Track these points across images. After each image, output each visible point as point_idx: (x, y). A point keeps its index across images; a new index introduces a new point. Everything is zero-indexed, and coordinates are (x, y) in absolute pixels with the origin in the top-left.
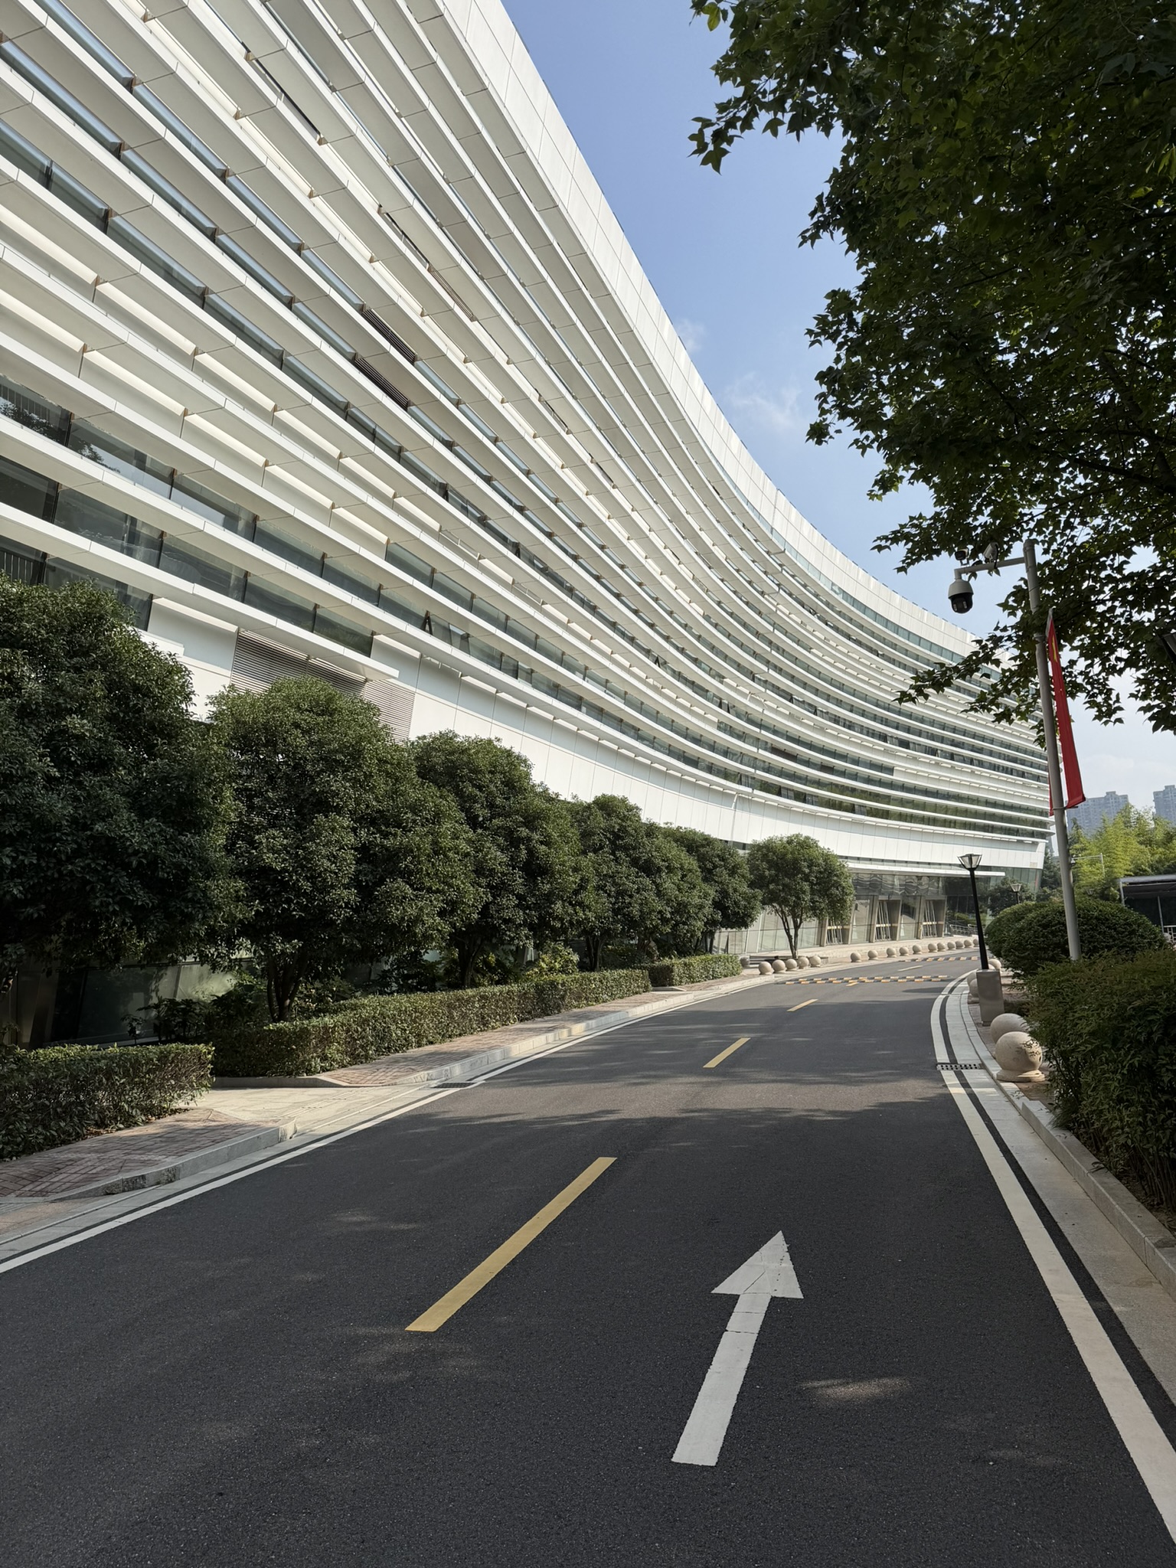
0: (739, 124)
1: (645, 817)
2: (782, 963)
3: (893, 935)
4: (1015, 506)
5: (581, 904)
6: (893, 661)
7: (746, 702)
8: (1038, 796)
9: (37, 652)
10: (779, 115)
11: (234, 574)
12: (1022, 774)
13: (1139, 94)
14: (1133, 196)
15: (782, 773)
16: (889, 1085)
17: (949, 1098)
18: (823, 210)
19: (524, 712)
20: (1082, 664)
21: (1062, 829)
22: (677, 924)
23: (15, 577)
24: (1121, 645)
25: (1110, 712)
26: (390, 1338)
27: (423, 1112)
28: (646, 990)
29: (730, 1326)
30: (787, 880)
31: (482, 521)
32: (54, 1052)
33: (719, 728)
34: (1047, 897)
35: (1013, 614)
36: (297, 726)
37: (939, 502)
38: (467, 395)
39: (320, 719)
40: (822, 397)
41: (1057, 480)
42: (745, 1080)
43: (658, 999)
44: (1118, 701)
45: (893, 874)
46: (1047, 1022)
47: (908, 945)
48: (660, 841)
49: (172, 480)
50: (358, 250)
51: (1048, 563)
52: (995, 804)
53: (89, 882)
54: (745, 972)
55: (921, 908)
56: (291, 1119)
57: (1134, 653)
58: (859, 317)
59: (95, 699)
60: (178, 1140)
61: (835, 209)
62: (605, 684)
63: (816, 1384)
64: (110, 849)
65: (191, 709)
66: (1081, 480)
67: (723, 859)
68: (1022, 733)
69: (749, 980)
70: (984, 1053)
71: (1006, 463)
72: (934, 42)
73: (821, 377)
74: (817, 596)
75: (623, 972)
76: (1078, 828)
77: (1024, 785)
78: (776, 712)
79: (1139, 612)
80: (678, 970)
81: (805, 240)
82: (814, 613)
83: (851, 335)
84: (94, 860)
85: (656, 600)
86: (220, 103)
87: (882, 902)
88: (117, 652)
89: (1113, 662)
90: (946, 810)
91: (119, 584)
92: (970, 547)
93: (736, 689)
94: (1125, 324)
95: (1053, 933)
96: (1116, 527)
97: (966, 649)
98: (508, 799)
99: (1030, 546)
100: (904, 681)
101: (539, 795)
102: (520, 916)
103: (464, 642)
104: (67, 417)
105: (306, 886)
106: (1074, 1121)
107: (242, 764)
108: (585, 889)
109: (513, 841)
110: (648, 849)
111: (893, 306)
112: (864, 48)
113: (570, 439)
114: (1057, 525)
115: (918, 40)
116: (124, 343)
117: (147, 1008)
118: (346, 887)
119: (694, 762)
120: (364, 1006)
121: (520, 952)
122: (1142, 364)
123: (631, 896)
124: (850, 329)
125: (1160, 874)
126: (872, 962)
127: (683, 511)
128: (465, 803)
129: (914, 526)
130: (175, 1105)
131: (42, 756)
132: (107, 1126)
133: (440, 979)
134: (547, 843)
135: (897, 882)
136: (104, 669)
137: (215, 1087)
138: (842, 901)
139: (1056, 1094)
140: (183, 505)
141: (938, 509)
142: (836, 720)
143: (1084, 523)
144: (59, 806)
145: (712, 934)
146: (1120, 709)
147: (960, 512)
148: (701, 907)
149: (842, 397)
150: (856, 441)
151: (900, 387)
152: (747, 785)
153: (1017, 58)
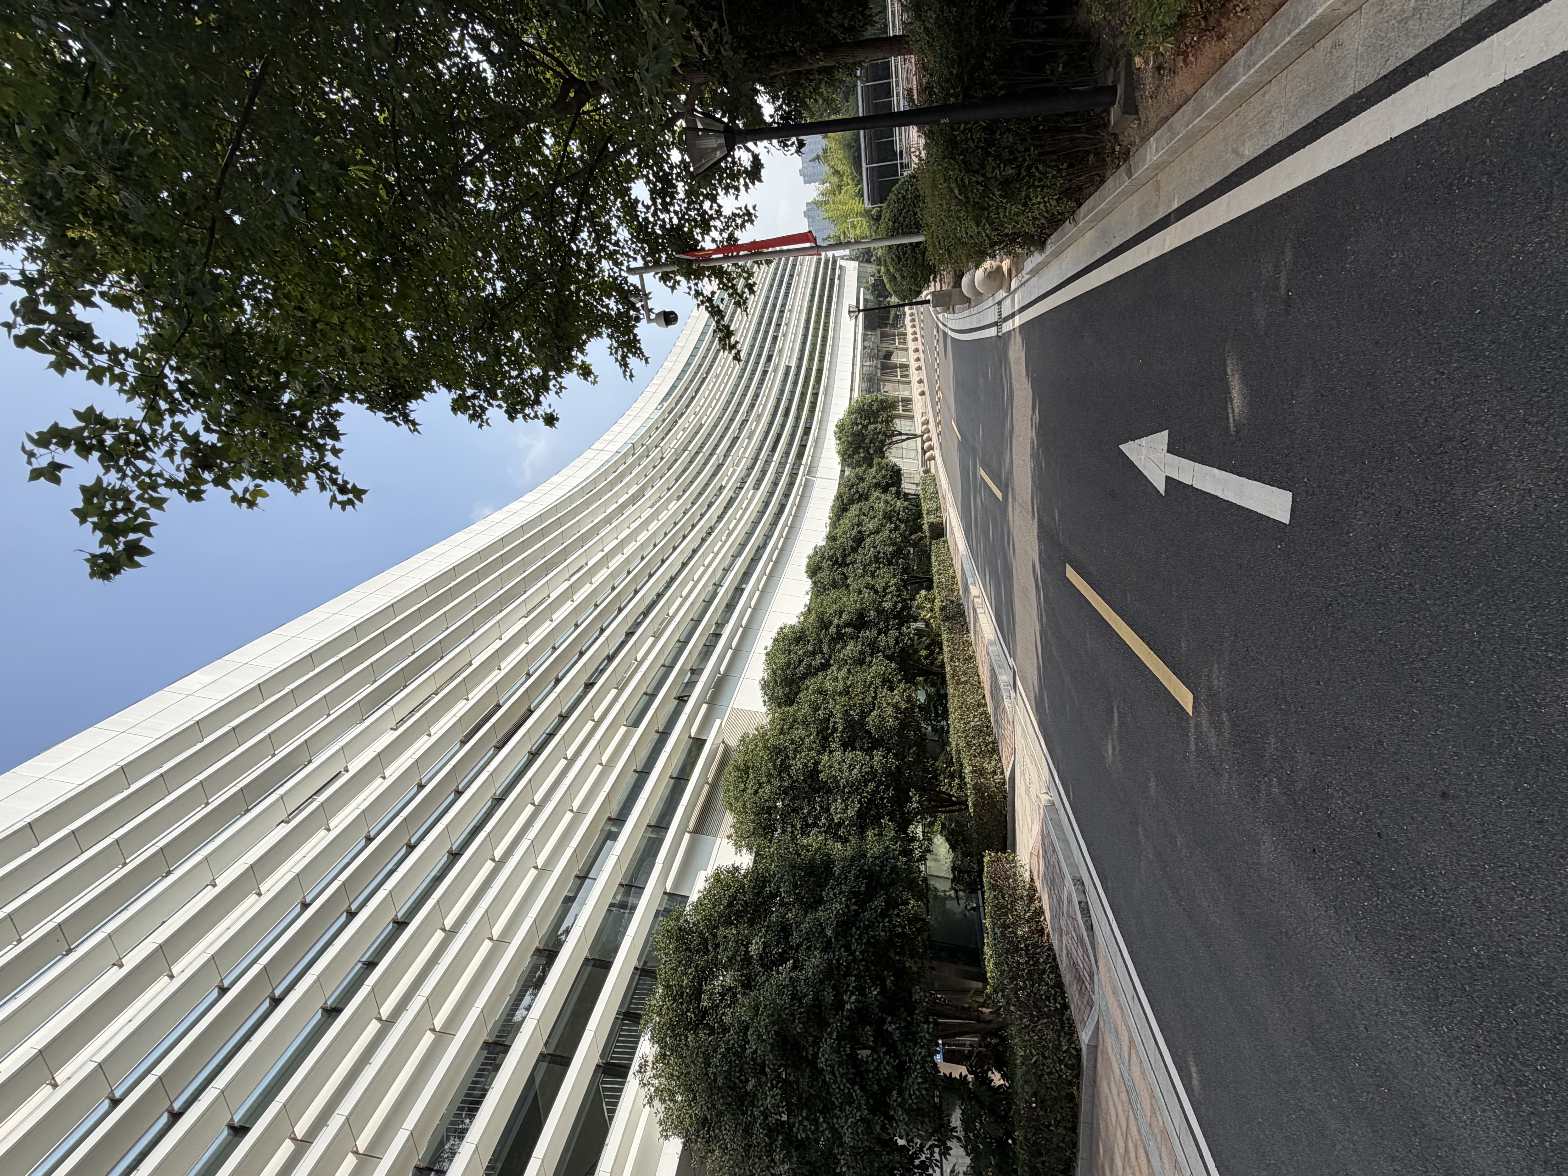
0: (334, 476)
1: (821, 542)
2: (926, 445)
3: (905, 367)
4: (603, 282)
5: (885, 589)
6: (711, 366)
7: (739, 469)
8: (807, 265)
9: (705, 975)
10: (328, 447)
11: (649, 835)
12: (791, 276)
13: (313, 193)
14: (386, 198)
15: (790, 444)
16: (1012, 369)
17: (1022, 327)
18: (395, 417)
19: (746, 629)
20: (714, 234)
21: (830, 247)
22: (899, 519)
23: (651, 990)
24: (701, 207)
25: (749, 214)
26: (1198, 726)
27: (1033, 702)
28: (945, 542)
29: (1188, 482)
30: (867, 441)
31: (610, 658)
32: (990, 966)
33: (758, 489)
34: (879, 260)
35: (678, 282)
36: (756, 792)
37: (599, 334)
38: (523, 668)
39: (751, 776)
40: (526, 417)
41: (585, 252)
42: (1011, 472)
43: (953, 534)
44: (740, 209)
45: (862, 366)
46: (969, 257)
47: (912, 356)
48: (839, 531)
49: (582, 878)
50: (422, 744)
51: (643, 258)
52: (813, 295)
53: (868, 940)
54: (933, 471)
55: (886, 346)
56: (1038, 796)
57: (706, 196)
58: (470, 392)
59: (738, 933)
60: (1053, 880)
61: (395, 408)
62: (726, 571)
63: (1231, 421)
64: (845, 925)
65: (745, 866)
66: (584, 235)
67: (852, 486)
68: (762, 275)
69: (938, 467)
70: (990, 302)
71: (573, 288)
72: (277, 338)
73: (512, 418)
74: (664, 420)
75: (933, 558)
76: (829, 237)
77: (799, 275)
78: (746, 449)
79: (678, 194)
80: (932, 519)
81: (416, 430)
82: (676, 422)
83: (482, 397)
84: (852, 936)
85: (666, 534)
86: (319, 841)
87: (882, 374)
88: (705, 919)
89: (713, 212)
90: (816, 329)
91: (656, 916)
92: (632, 313)
93: (730, 477)
94: (476, 204)
95: (905, 253)
96: (618, 210)
97: (704, 314)
98: (809, 641)
99: (630, 270)
100: (726, 357)
101: (806, 618)
102: (894, 633)
103: (696, 672)
104: (538, 951)
105: (871, 786)
106: (1040, 237)
107: (784, 831)
108: (873, 586)
109: (839, 637)
110: (846, 541)
111: (463, 367)
112: (284, 387)
113: (553, 596)
114: (616, 252)
115: (276, 349)
116: (487, 911)
117: (958, 898)
118: (872, 758)
119: (782, 507)
120: (957, 745)
121: (919, 633)
122: (504, 193)
123: (879, 552)
124: (478, 398)
125: (862, 179)
126: (925, 381)
127: (604, 515)
128: (811, 672)
129: (616, 353)
130: (1028, 879)
131: (778, 972)
132: (1043, 928)
133: (938, 690)
134: (841, 613)
135: (868, 363)
136: (717, 927)
137: (1014, 850)
138: (882, 401)
139: (1019, 251)
140: (600, 870)
141: (605, 335)
142: (752, 406)
143: (615, 233)
144: (815, 961)
145: (906, 494)
146: (746, 207)
147: (607, 319)
148: (886, 502)
149: (525, 403)
150: (557, 393)
151: (519, 363)
152: (798, 469)
153: (287, 280)
